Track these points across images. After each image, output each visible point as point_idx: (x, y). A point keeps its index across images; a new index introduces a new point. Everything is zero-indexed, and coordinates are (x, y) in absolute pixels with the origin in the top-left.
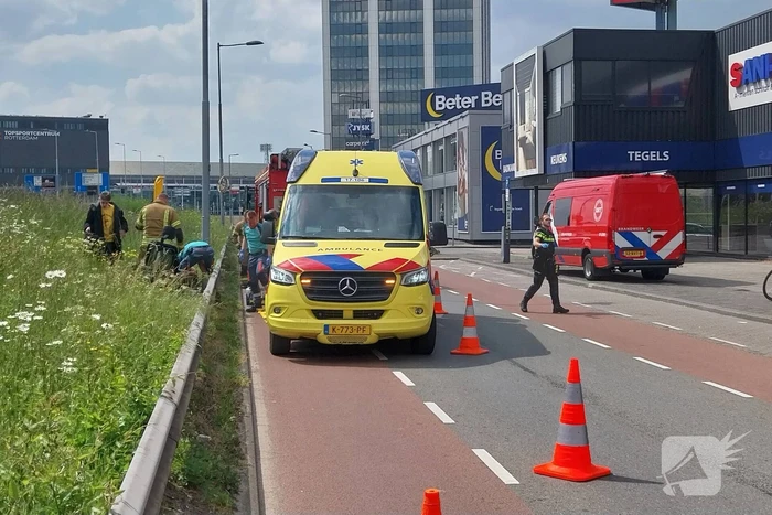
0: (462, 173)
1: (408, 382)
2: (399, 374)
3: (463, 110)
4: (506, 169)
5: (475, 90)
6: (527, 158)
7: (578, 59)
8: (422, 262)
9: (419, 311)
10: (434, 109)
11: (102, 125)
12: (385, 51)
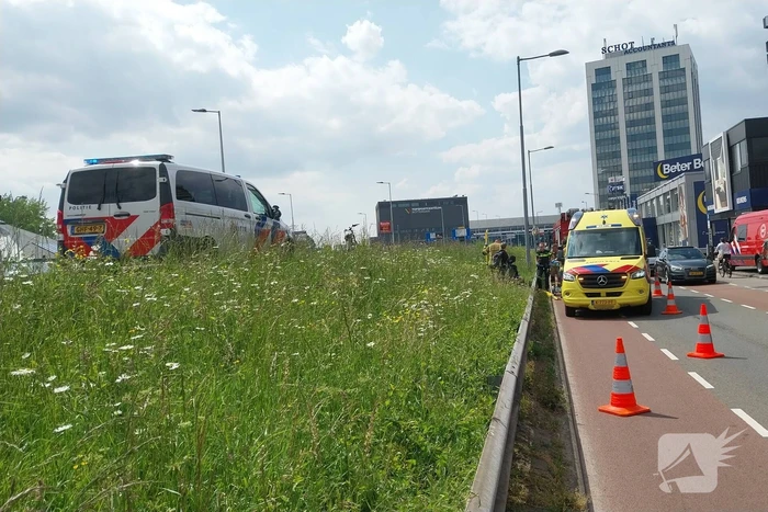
0: (682, 212)
1: (635, 326)
2: (631, 323)
3: (682, 172)
4: (709, 208)
5: (690, 158)
6: (721, 201)
7: (749, 138)
8: (642, 266)
9: (641, 291)
10: (662, 172)
11: (463, 201)
12: (631, 138)
